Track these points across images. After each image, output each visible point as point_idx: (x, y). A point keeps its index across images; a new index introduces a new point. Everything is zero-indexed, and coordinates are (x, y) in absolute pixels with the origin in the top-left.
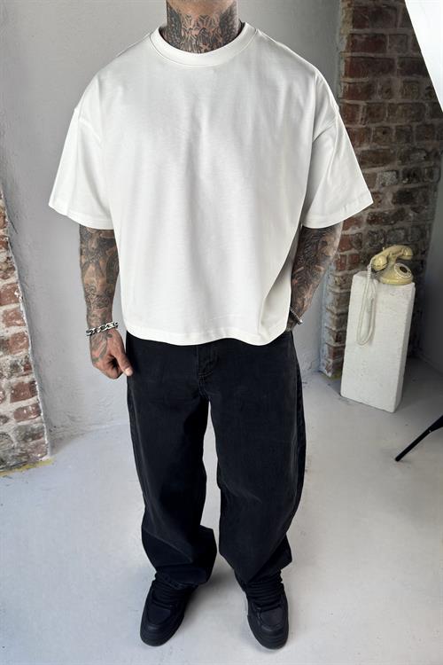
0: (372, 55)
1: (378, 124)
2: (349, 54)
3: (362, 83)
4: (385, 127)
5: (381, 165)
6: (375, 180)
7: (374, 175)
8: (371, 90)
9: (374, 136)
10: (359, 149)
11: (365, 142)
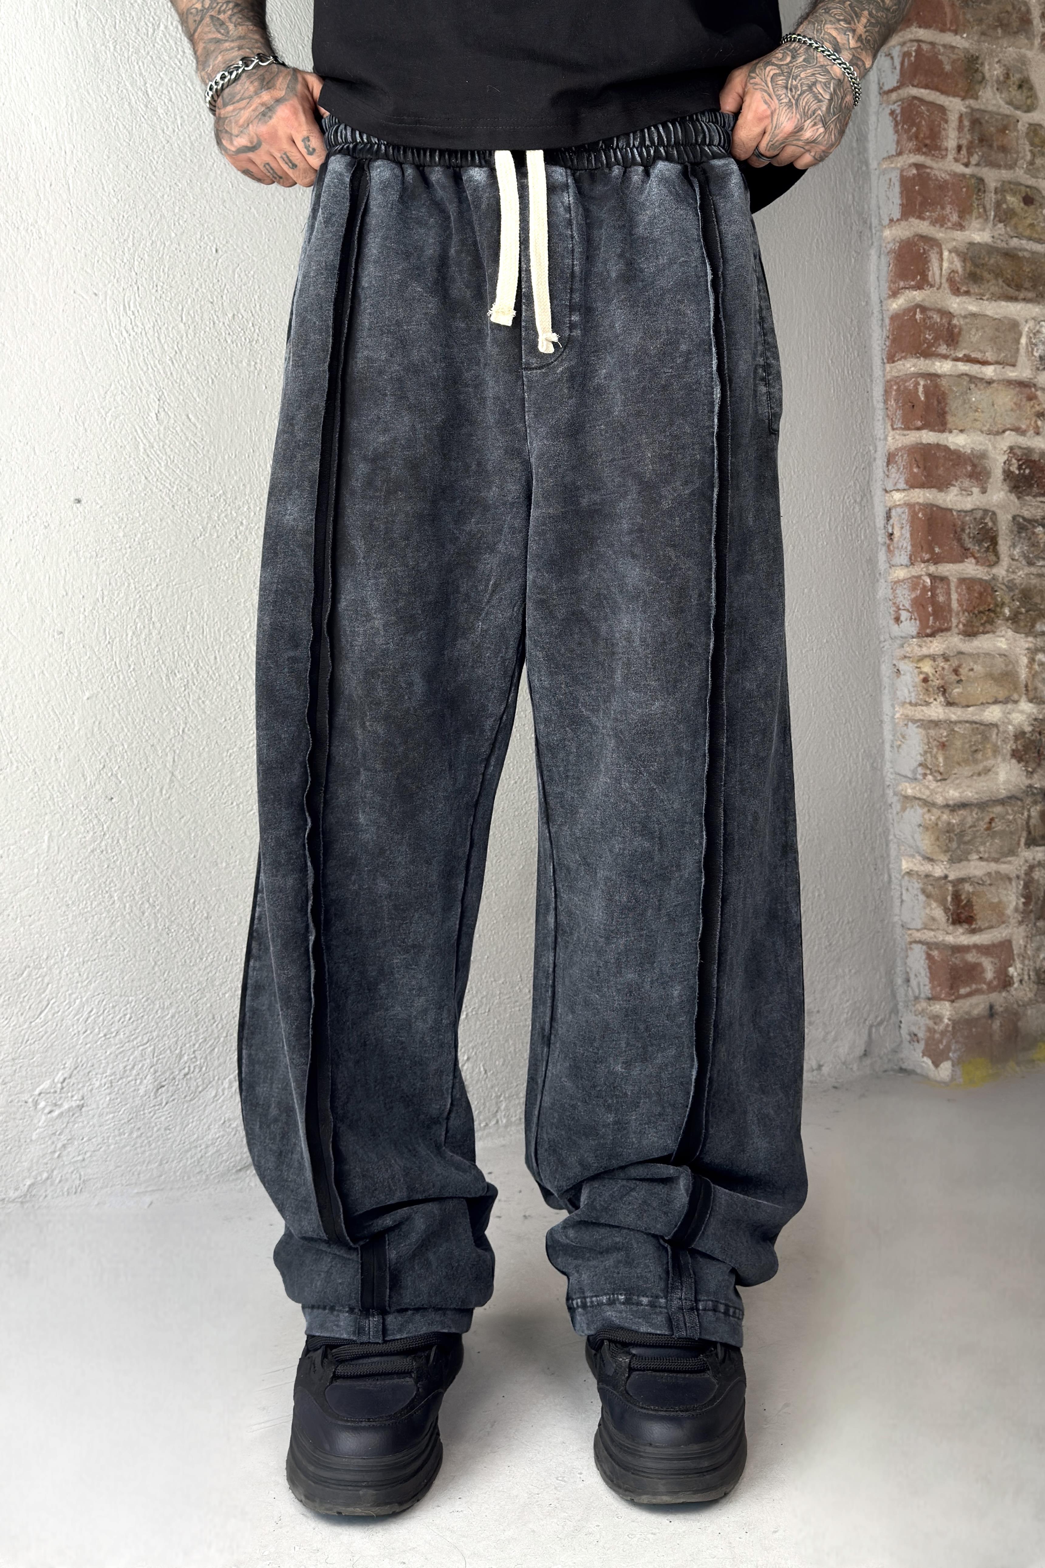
3: (952, 48)
4: (1027, 187)
5: (1030, 295)
6: (1017, 341)
7: (1014, 326)
8: (977, 70)
9: (998, 205)
10: (958, 235)
11: (975, 214)
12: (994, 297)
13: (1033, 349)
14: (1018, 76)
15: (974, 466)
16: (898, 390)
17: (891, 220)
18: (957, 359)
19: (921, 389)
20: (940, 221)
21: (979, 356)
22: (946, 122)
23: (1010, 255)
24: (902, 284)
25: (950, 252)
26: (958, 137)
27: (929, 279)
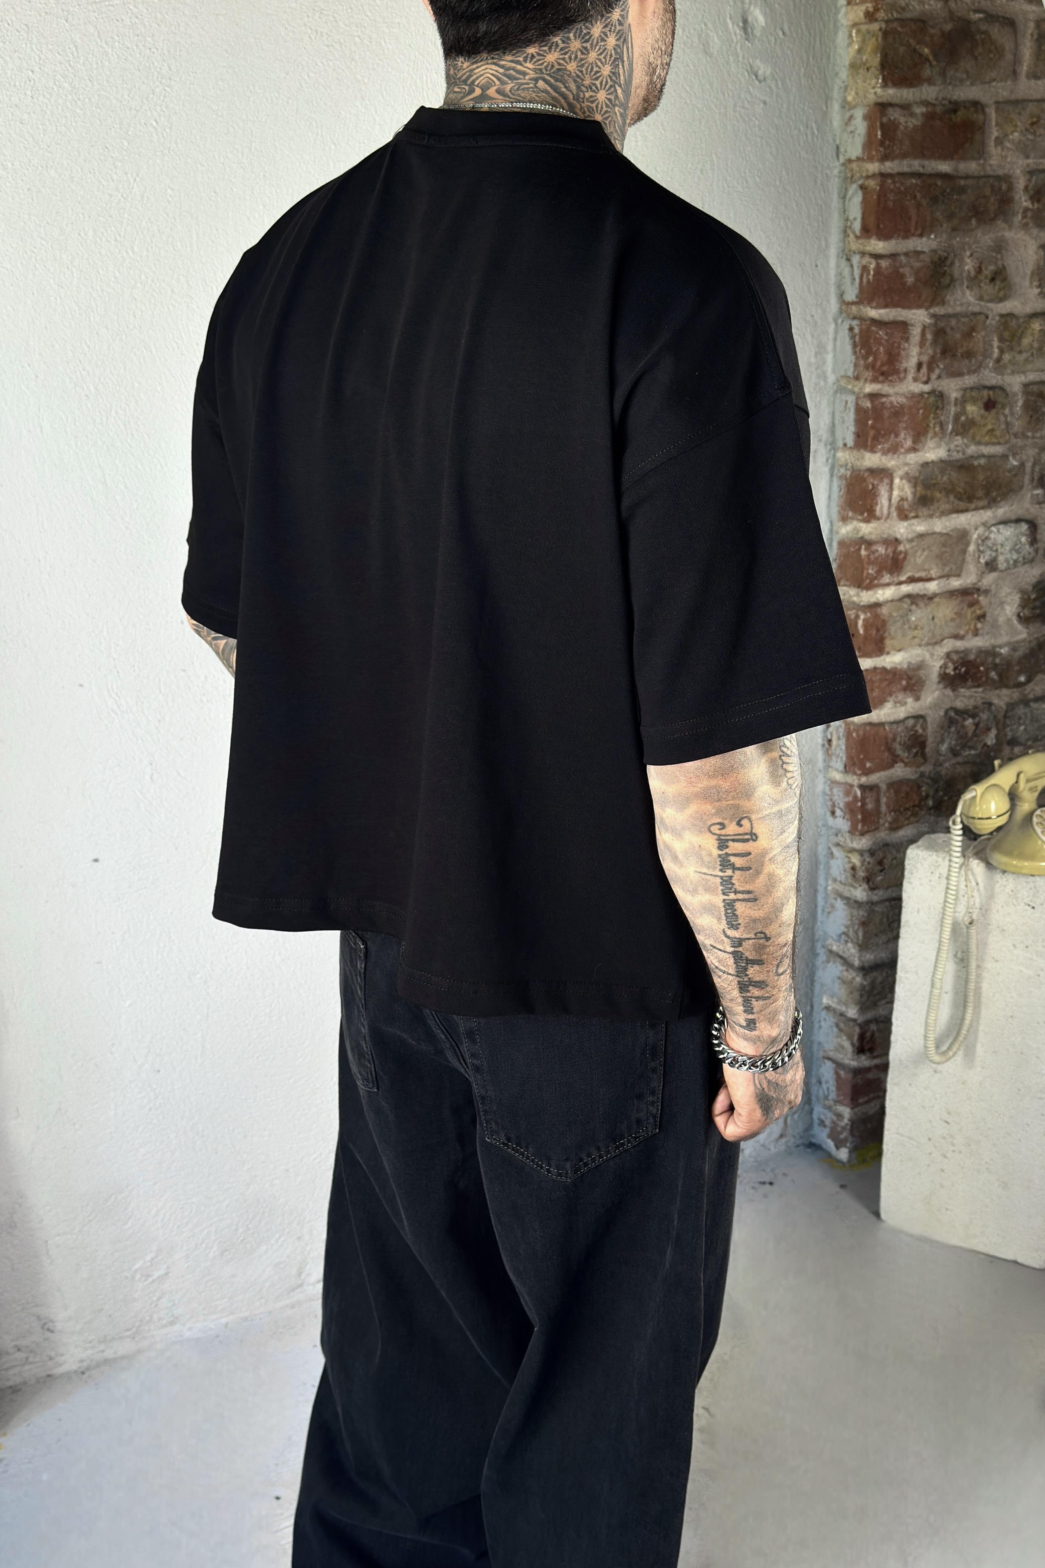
0: (944, 167)
1: (969, 380)
2: (873, 167)
3: (918, 253)
4: (991, 388)
5: (982, 503)
6: (964, 552)
7: (962, 536)
8: (944, 272)
9: (958, 417)
10: (913, 459)
11: (930, 435)
12: (944, 514)
13: (979, 557)
14: (992, 268)
15: (911, 679)
17: (846, 446)
18: (901, 583)
19: (860, 623)
20: (894, 450)
21: (923, 574)
22: (907, 338)
23: (964, 466)
24: (850, 514)
25: (901, 479)
26: (920, 354)
27: (878, 513)
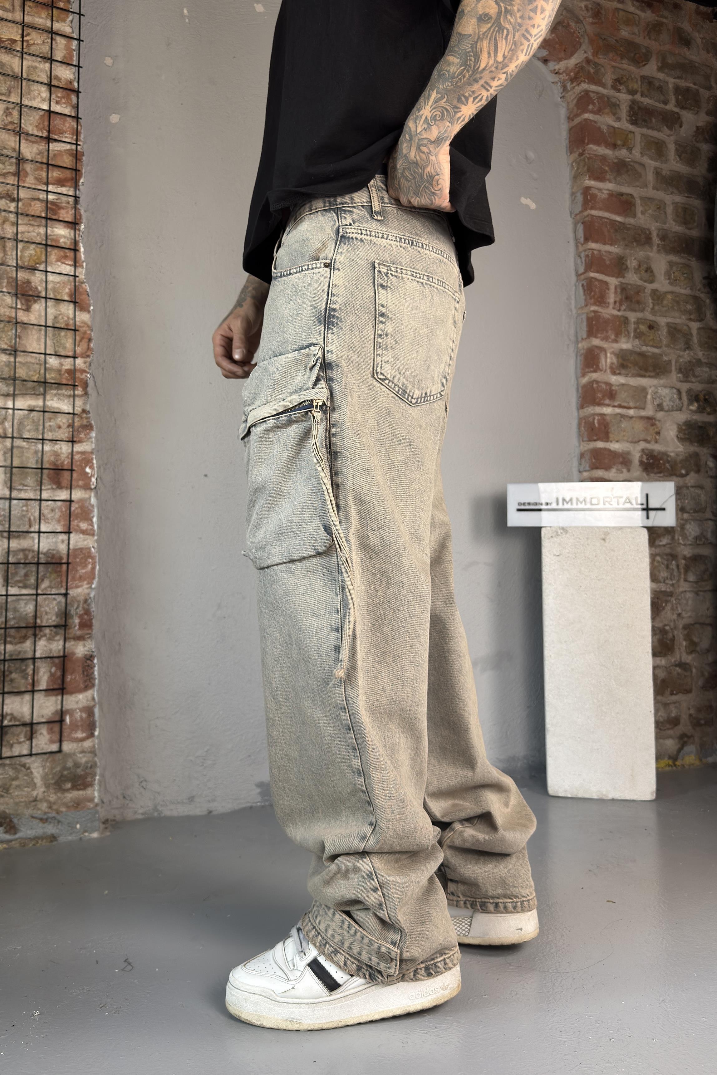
4: (650, 321)
5: (652, 374)
6: (646, 397)
7: (644, 390)
8: (623, 264)
9: (635, 330)
10: (616, 346)
11: (623, 335)
12: (634, 376)
13: (654, 401)
14: (645, 266)
15: (624, 458)
16: (585, 422)
17: (582, 339)
18: (615, 406)
19: (596, 421)
20: (606, 339)
21: (625, 404)
22: (608, 289)
23: (642, 354)
24: (587, 370)
25: (611, 354)
26: (615, 297)
27: (601, 367)
